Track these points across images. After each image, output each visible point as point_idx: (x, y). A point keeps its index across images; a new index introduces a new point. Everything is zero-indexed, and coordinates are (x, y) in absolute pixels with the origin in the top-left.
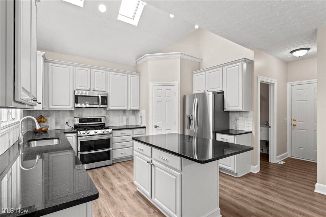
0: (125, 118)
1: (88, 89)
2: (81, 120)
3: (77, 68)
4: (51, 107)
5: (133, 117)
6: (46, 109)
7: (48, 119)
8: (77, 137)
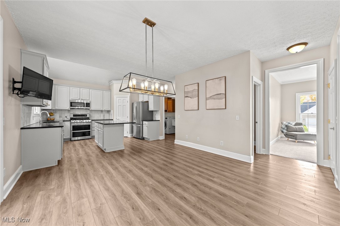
0: (102, 115)
1: (78, 99)
2: (74, 115)
3: (72, 88)
4: (57, 108)
5: (108, 114)
6: (54, 109)
7: (55, 114)
8: (71, 123)
